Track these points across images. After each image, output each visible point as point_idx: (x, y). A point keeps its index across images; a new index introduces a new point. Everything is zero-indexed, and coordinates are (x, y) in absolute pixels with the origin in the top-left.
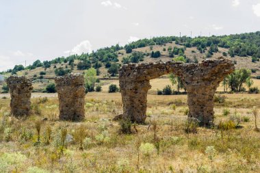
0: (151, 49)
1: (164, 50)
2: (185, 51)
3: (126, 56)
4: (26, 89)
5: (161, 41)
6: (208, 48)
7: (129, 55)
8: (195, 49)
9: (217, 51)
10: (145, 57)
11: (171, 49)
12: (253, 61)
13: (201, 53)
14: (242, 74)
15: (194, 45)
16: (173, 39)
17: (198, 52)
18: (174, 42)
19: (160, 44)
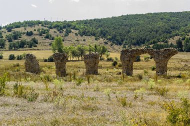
0: (25, 29)
1: (35, 30)
2: (50, 32)
3: (8, 34)
4: (65, 59)
5: (31, 24)
6: (65, 30)
7: (10, 33)
8: (55, 30)
9: (70, 32)
10: (22, 35)
11: (40, 30)
12: (96, 39)
13: (60, 33)
14: (102, 49)
15: (55, 27)
16: (39, 23)
17: (58, 32)
18: (40, 25)
19: (30, 26)
